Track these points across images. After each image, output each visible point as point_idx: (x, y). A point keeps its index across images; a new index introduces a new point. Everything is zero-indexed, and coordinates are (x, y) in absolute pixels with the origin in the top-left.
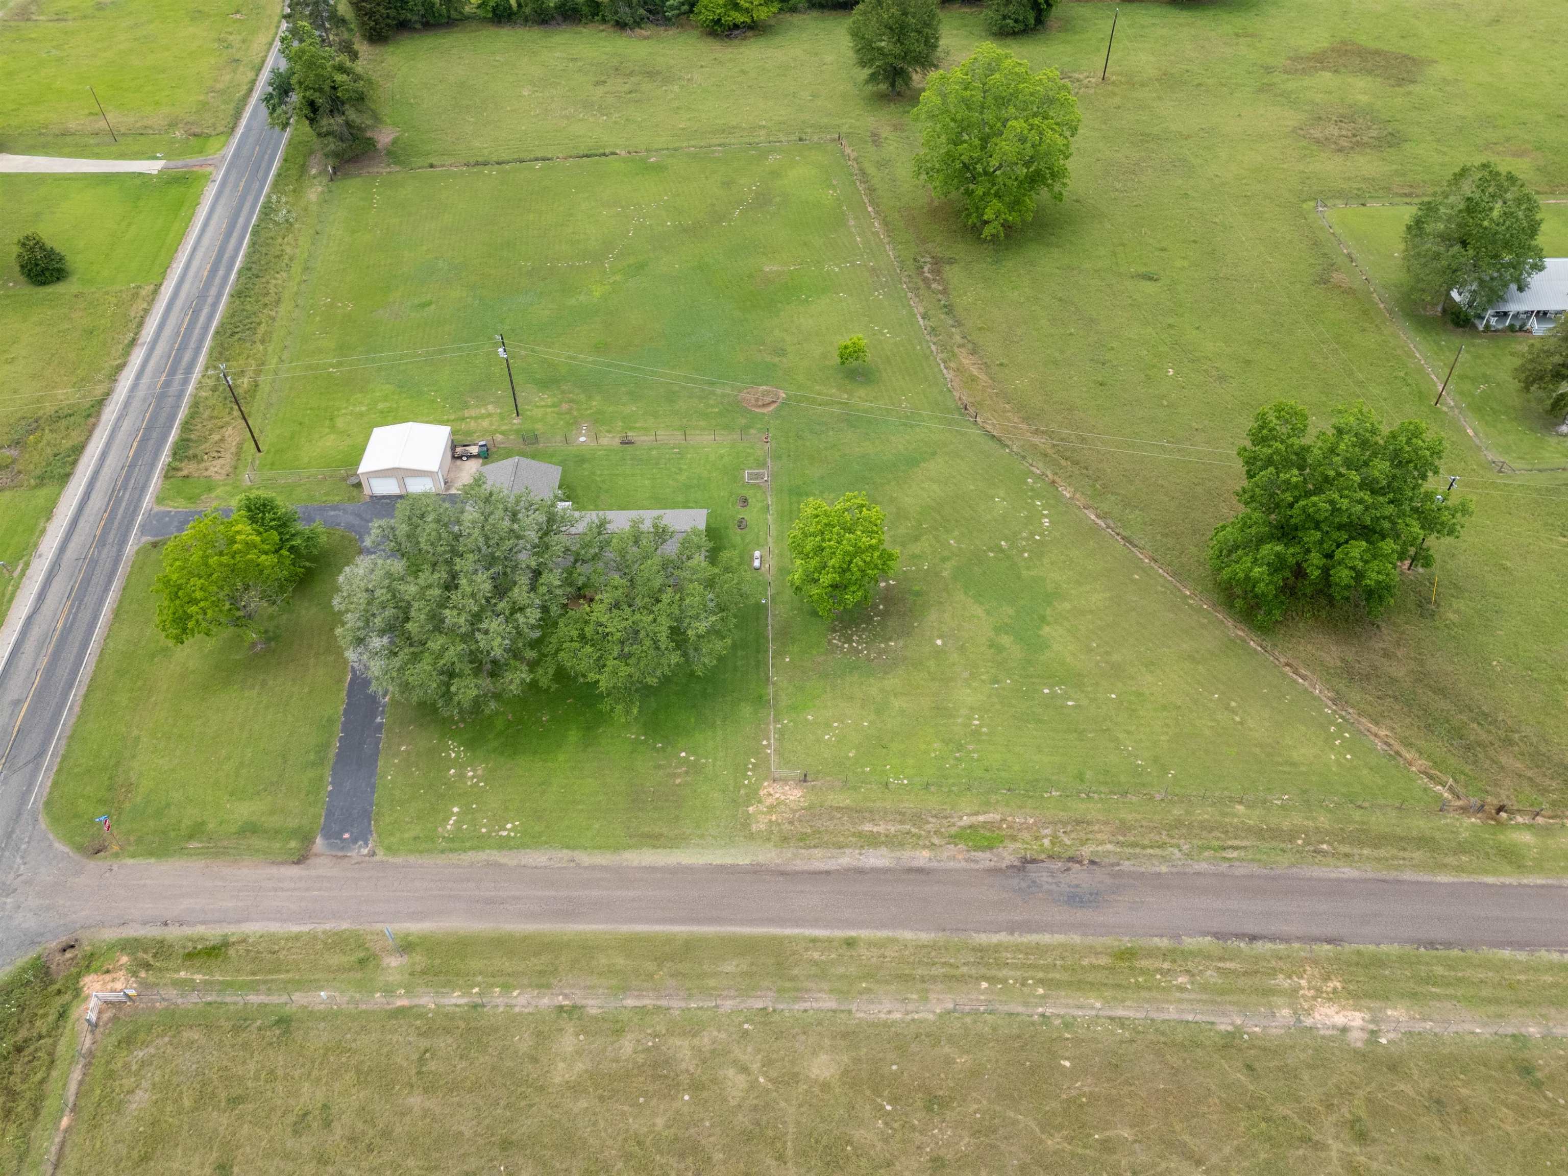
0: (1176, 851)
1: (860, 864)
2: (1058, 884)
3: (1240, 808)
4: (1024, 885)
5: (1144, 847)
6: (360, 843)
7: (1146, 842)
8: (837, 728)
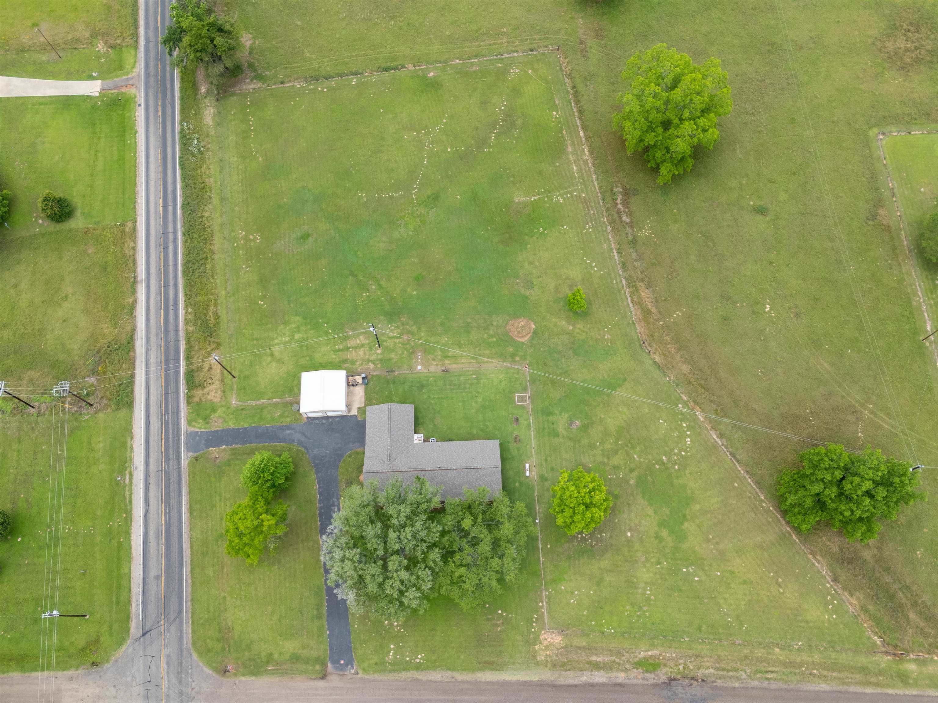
0: (743, 674)
1: (591, 681)
2: (686, 694)
3: (777, 650)
4: (670, 694)
5: (728, 671)
6: (350, 666)
7: (729, 668)
8: (577, 595)
